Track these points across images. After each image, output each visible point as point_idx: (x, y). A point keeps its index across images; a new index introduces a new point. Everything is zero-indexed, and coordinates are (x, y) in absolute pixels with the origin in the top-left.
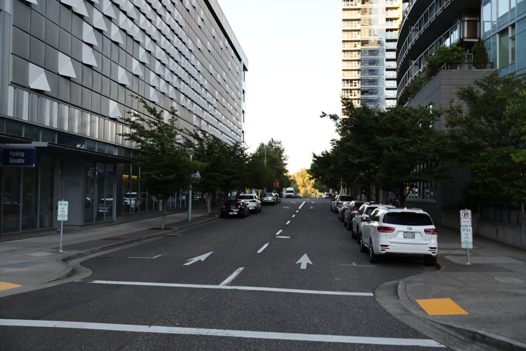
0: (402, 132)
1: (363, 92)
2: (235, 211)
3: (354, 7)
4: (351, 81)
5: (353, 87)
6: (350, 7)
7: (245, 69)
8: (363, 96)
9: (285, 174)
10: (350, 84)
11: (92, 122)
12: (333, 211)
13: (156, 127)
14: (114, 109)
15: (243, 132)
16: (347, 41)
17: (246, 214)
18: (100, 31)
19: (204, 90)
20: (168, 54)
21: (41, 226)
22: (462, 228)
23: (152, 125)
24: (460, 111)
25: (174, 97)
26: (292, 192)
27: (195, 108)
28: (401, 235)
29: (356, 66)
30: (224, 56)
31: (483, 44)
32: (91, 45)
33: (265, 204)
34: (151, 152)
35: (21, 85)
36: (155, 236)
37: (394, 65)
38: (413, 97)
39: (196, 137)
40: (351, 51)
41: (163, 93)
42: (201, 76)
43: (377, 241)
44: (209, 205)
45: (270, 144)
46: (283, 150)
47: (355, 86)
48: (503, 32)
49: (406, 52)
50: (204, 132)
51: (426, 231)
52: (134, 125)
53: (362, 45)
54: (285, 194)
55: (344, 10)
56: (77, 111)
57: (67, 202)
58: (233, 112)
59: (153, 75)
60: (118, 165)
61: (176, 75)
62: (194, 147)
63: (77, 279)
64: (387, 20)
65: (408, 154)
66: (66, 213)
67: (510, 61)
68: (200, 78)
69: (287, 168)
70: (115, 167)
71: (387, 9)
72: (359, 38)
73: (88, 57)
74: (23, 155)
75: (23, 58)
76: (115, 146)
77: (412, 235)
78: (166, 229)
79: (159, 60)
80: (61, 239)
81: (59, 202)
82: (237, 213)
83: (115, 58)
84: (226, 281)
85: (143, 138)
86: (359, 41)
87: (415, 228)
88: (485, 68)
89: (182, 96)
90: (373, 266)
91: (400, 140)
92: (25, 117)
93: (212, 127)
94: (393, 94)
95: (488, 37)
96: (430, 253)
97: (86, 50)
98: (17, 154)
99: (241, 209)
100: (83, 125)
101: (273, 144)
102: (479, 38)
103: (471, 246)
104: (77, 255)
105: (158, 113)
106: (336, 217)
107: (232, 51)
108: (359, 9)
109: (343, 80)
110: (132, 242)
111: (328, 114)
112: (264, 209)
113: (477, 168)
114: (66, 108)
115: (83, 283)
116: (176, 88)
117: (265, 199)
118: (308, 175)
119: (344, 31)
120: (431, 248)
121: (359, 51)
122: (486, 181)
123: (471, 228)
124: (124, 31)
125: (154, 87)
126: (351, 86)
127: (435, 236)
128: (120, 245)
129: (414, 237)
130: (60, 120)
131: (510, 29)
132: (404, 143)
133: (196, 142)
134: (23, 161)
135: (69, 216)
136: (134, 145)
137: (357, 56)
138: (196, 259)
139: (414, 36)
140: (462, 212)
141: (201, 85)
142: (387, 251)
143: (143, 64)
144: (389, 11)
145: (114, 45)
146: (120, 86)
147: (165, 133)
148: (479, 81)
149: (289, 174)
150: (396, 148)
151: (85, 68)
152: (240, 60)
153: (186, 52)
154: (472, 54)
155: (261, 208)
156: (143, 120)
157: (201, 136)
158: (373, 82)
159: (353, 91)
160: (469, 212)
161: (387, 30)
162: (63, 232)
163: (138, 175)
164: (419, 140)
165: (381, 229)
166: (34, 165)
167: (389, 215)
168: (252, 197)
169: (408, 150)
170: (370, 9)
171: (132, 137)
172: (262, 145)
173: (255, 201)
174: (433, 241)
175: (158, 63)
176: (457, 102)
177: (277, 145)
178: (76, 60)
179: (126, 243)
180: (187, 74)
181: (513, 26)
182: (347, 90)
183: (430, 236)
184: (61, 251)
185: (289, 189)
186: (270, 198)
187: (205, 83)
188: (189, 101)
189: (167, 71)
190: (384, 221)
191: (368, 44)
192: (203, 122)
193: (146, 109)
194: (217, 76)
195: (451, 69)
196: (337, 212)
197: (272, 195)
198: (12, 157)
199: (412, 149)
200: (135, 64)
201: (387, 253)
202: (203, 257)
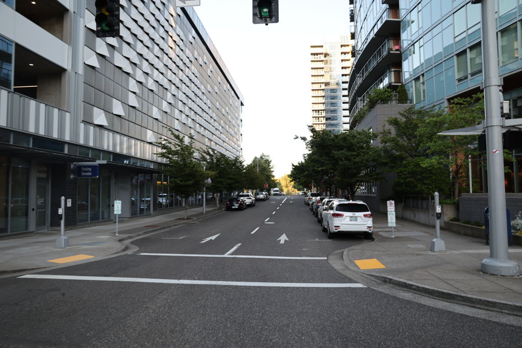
0: (350, 148)
1: (327, 119)
2: (236, 206)
3: (319, 59)
4: (319, 111)
5: (320, 116)
6: (316, 59)
7: (242, 104)
8: (327, 122)
9: (272, 178)
10: (317, 113)
11: (135, 145)
12: (306, 204)
13: (179, 148)
14: (150, 136)
15: (241, 149)
16: (315, 83)
17: (244, 207)
18: (141, 83)
19: (213, 120)
20: (188, 96)
21: (102, 219)
22: (388, 213)
23: (177, 146)
24: (390, 133)
25: (192, 126)
26: (277, 191)
27: (206, 133)
28: (348, 219)
29: (322, 100)
30: (227, 96)
31: (404, 87)
32: (134, 93)
33: (257, 200)
34: (177, 166)
35: (88, 122)
36: (180, 224)
37: (347, 99)
38: (359, 123)
39: (208, 154)
40: (318, 90)
41: (184, 124)
42: (211, 111)
43: (332, 224)
44: (218, 202)
45: (261, 158)
46: (271, 161)
47: (321, 114)
48: (417, 79)
49: (354, 91)
50: (213, 150)
51: (365, 216)
52: (164, 147)
53: (326, 86)
54: (272, 192)
55: (312, 61)
56: (125, 138)
57: (120, 201)
58: (234, 135)
59: (177, 111)
60: (154, 175)
61: (193, 110)
62: (206, 161)
63: (129, 252)
64: (343, 68)
65: (355, 163)
66: (120, 209)
67: (422, 99)
68: (210, 112)
69: (273, 174)
70: (151, 176)
71: (342, 60)
72: (323, 81)
73: (133, 101)
74: (90, 169)
75: (90, 104)
76: (151, 162)
77: (356, 218)
78: (187, 219)
79: (181, 101)
80: (117, 226)
81: (115, 201)
82: (237, 207)
83: (151, 101)
84: (229, 252)
85: (170, 156)
86: (323, 83)
87: (357, 214)
88: (406, 103)
89: (198, 125)
90: (330, 240)
91: (349, 153)
92: (91, 144)
93: (219, 147)
94: (347, 120)
95: (407, 82)
96: (368, 230)
97: (131, 96)
98: (86, 169)
99: (241, 204)
100: (129, 148)
101: (264, 157)
102: (402, 83)
103: (394, 225)
104: (128, 237)
105: (181, 138)
106: (308, 208)
107: (233, 92)
108: (322, 61)
109: (313, 110)
110: (164, 228)
111: (299, 137)
112: (258, 204)
113: (401, 172)
114: (118, 136)
115: (134, 255)
116: (193, 120)
117: (258, 197)
118: (289, 178)
119: (312, 76)
120: (368, 227)
121: (323, 90)
122: (406, 181)
123: (394, 213)
124: (157, 82)
125: (178, 120)
126: (319, 114)
127: (371, 219)
128: (156, 230)
129: (356, 220)
130: (114, 145)
131: (421, 77)
132: (352, 155)
133: (208, 157)
134: (90, 174)
135: (122, 210)
136: (164, 160)
137: (322, 93)
138: (208, 239)
139: (359, 81)
140: (388, 202)
141: (211, 117)
142: (339, 230)
143: (170, 104)
144: (343, 62)
145: (150, 92)
146: (154, 120)
147: (186, 151)
148: (402, 112)
149: (275, 178)
150: (347, 159)
151: (131, 108)
152: (238, 98)
153: (200, 94)
154: (397, 94)
155: (255, 203)
156: (170, 143)
157: (211, 153)
158: (334, 111)
159: (320, 118)
160: (393, 202)
161: (343, 75)
162: (119, 222)
163: (167, 181)
164: (362, 152)
165: (335, 215)
166: (98, 177)
167: (340, 205)
168: (248, 196)
169: (355, 160)
170: (330, 61)
171: (163, 155)
172: (256, 158)
173: (250, 198)
174: (369, 222)
175: (180, 102)
176: (388, 127)
177: (266, 158)
178: (124, 103)
179: (160, 229)
180: (201, 110)
181: (423, 75)
182: (316, 117)
183: (367, 219)
184: (117, 235)
185: (275, 189)
186: (261, 196)
187: (214, 115)
188: (202, 128)
189: (187, 108)
190: (336, 210)
191: (329, 85)
192: (212, 143)
193: (172, 136)
194: (222, 110)
195: (383, 104)
196: (309, 205)
197: (263, 194)
198: (83, 171)
199: (357, 159)
200: (165, 104)
201: (339, 232)
202: (213, 238)
